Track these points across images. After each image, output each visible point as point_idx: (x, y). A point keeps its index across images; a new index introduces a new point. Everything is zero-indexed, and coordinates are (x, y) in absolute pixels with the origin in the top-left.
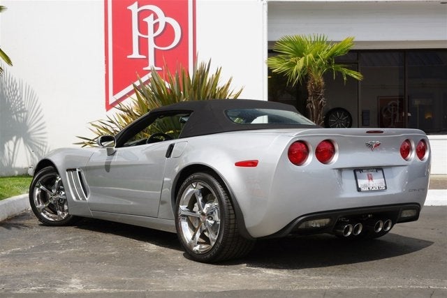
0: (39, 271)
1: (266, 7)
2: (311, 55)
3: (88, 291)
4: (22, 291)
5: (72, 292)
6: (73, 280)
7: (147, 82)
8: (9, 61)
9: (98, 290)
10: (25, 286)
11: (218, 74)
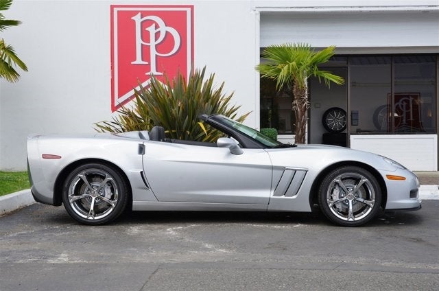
0: (37, 248)
1: (258, 17)
2: (294, 63)
3: (72, 262)
4: (21, 261)
5: (60, 262)
6: (62, 255)
7: (147, 87)
8: (24, 67)
9: (80, 261)
10: (24, 258)
11: (211, 80)
